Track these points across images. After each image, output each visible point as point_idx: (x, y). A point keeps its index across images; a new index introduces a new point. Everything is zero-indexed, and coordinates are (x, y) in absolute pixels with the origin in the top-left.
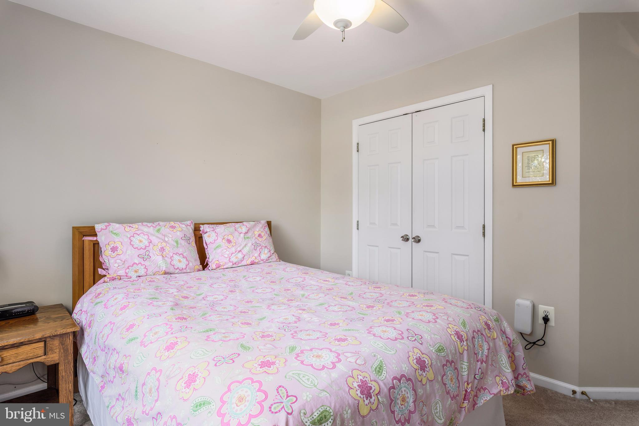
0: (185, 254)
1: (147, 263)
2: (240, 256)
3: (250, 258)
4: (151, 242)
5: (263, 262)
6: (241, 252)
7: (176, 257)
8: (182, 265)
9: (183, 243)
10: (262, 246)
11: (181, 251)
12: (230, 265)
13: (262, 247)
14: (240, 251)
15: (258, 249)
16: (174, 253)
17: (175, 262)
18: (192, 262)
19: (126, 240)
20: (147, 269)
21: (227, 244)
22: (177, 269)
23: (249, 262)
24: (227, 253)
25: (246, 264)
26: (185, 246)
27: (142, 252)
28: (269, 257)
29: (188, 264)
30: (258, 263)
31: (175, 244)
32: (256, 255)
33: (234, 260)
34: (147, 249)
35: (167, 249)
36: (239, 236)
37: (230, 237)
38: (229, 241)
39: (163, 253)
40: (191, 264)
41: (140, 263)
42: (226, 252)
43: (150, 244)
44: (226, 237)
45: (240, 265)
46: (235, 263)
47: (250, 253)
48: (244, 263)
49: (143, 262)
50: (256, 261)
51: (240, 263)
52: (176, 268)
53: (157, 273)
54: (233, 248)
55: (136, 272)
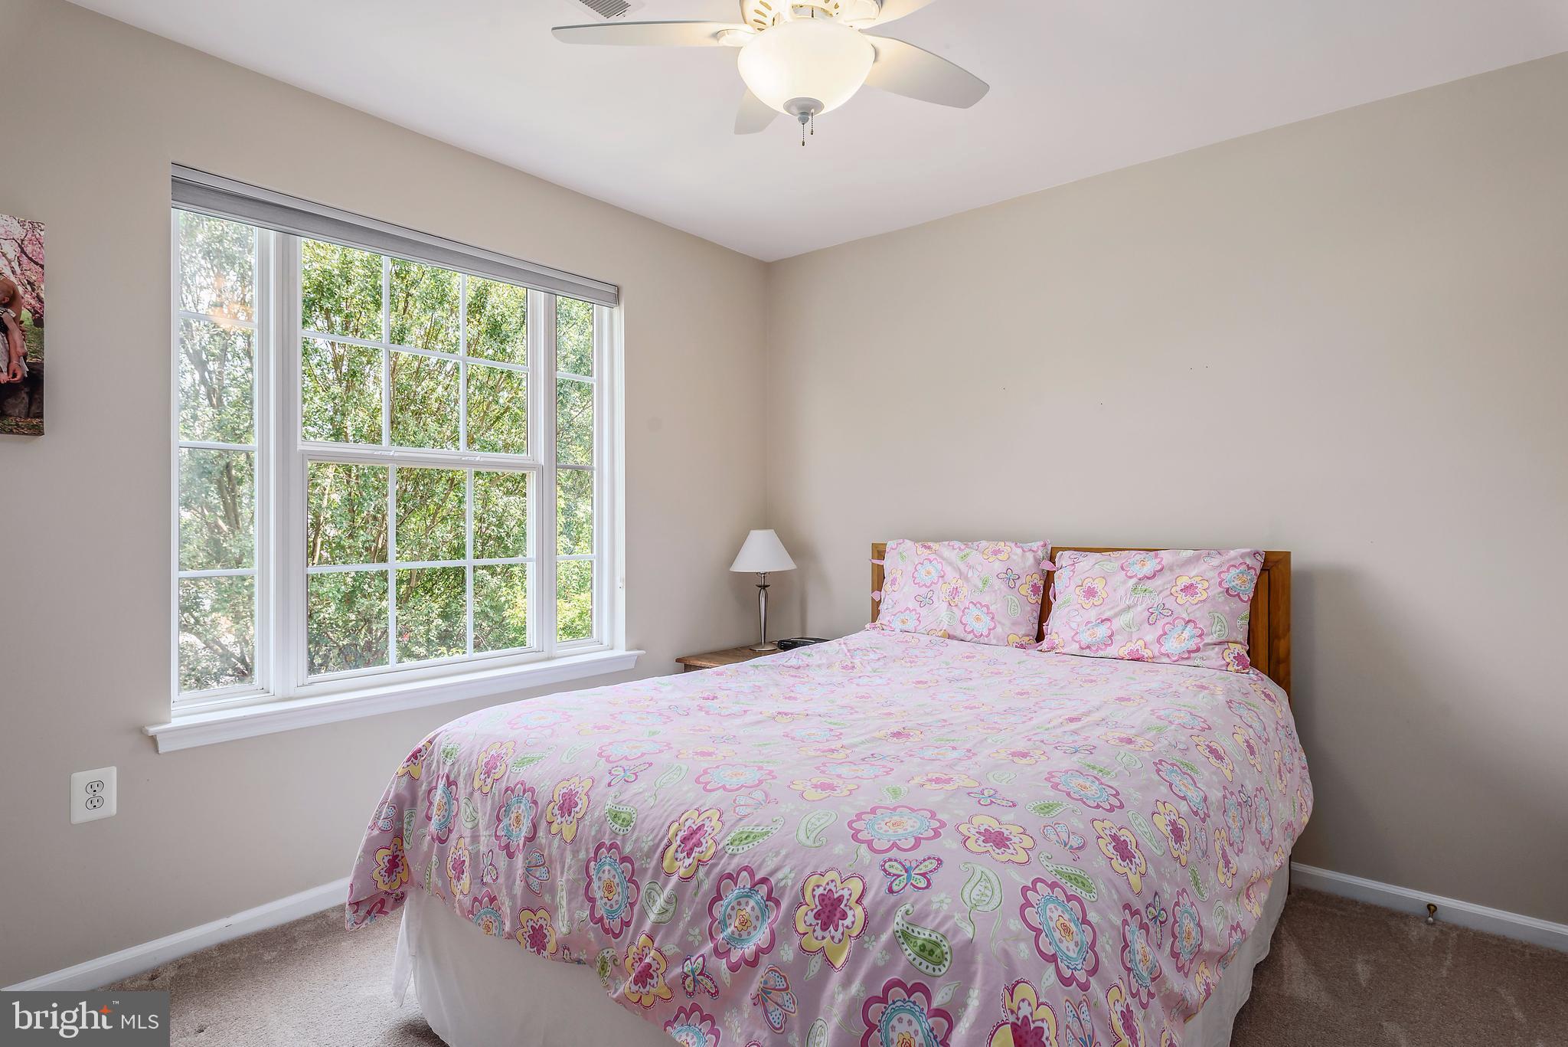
0: (992, 608)
1: (924, 612)
2: (1103, 631)
3: (1131, 641)
4: (942, 577)
5: (1169, 661)
6: (1109, 623)
7: (974, 611)
8: (981, 627)
9: (998, 585)
10: (1178, 618)
11: (986, 599)
12: (1074, 648)
13: (1174, 621)
14: (1108, 620)
15: (1160, 623)
16: (972, 602)
17: (969, 619)
18: (1003, 624)
19: (910, 568)
20: (920, 622)
21: (1082, 600)
22: (970, 633)
23: (1123, 652)
24: (1078, 619)
25: (1117, 656)
26: (998, 592)
27: (924, 591)
28: (1189, 652)
29: (994, 628)
30: (1154, 660)
31: (980, 585)
32: (1150, 637)
33: (1085, 638)
34: (933, 587)
35: (964, 591)
36: (1124, 583)
37: (1099, 585)
38: (1091, 593)
39: (954, 598)
40: (999, 629)
41: (915, 610)
42: (1077, 617)
43: (940, 579)
44: (1088, 583)
45: (1101, 653)
46: (1088, 647)
47: (1133, 630)
48: (1111, 651)
49: (919, 610)
50: (1147, 653)
51: (1101, 649)
52: (968, 629)
53: (933, 632)
54: (1094, 611)
55: (903, 622)
